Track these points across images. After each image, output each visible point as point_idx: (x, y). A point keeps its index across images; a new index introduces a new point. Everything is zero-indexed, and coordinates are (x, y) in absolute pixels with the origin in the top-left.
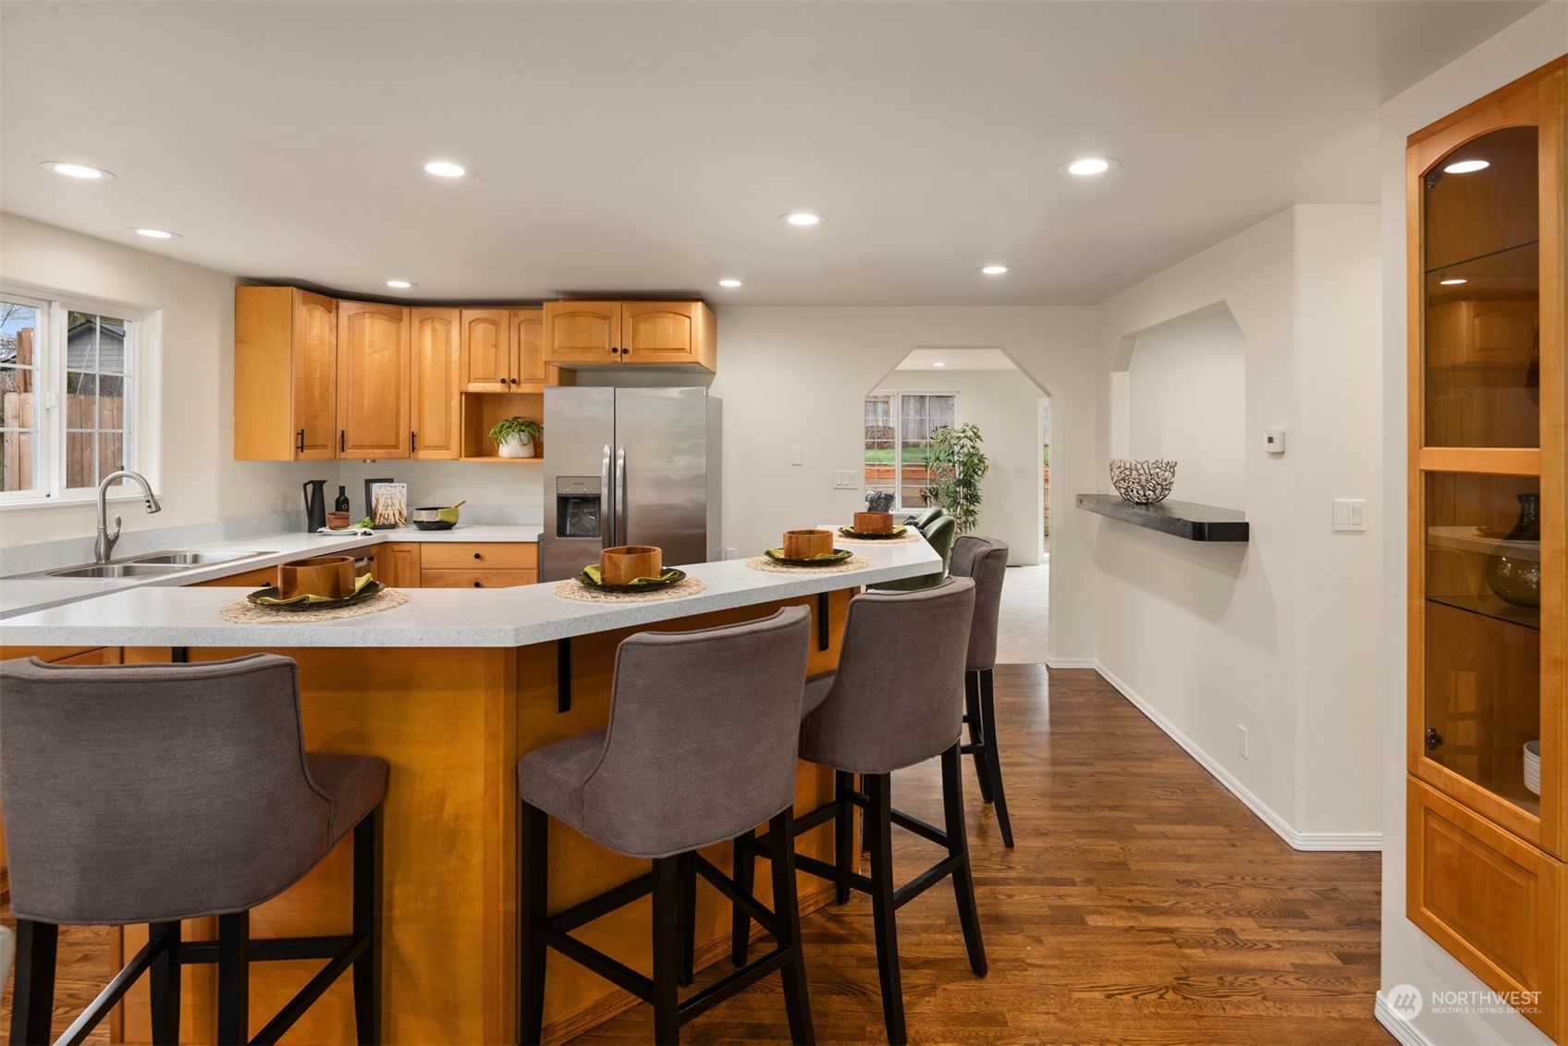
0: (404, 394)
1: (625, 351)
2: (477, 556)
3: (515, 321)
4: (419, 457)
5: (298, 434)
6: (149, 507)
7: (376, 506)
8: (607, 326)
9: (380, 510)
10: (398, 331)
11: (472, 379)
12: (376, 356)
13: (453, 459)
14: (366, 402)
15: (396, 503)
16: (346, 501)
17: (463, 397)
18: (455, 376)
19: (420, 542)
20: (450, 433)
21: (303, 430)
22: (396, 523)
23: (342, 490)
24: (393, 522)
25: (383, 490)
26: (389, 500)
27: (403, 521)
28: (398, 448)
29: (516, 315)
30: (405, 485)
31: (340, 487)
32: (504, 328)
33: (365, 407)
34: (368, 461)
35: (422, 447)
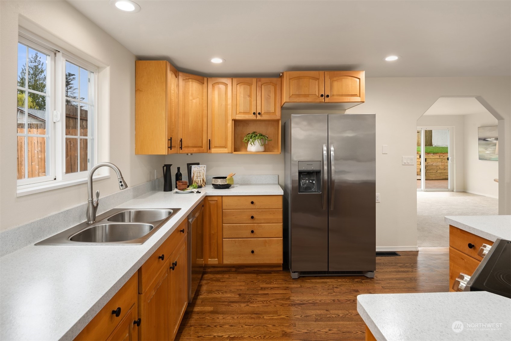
0: (205, 120)
1: (328, 96)
2: (252, 203)
3: (259, 83)
4: (212, 152)
5: (169, 140)
6: (122, 185)
7: (193, 177)
8: (317, 83)
9: (195, 179)
10: (203, 89)
11: (238, 112)
12: (194, 101)
13: (228, 153)
14: (190, 125)
15: (202, 175)
16: (181, 175)
17: (233, 122)
18: (230, 112)
19: (222, 196)
20: (227, 139)
21: (171, 138)
22: (201, 185)
23: (179, 169)
24: (200, 185)
25: (196, 168)
26: (199, 174)
27: (204, 184)
28: (202, 148)
29: (260, 81)
30: (205, 166)
31: (178, 168)
32: (254, 87)
33: (190, 127)
34: (189, 154)
35: (213, 147)
